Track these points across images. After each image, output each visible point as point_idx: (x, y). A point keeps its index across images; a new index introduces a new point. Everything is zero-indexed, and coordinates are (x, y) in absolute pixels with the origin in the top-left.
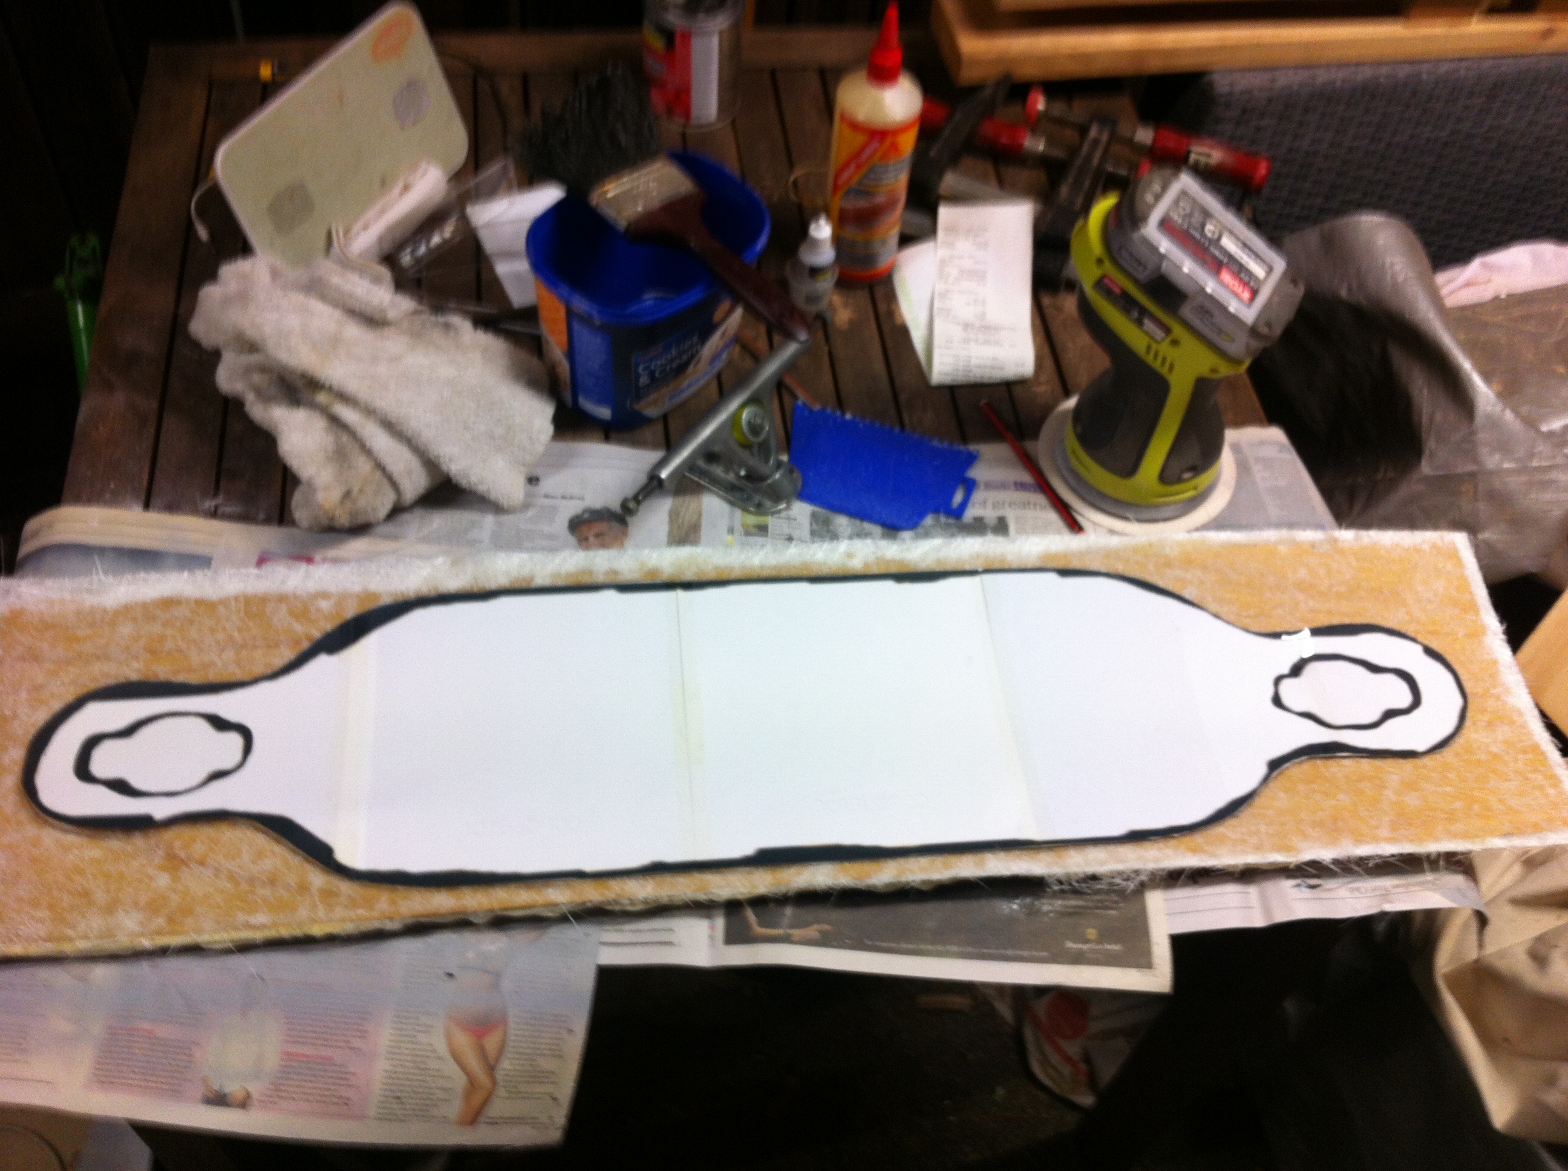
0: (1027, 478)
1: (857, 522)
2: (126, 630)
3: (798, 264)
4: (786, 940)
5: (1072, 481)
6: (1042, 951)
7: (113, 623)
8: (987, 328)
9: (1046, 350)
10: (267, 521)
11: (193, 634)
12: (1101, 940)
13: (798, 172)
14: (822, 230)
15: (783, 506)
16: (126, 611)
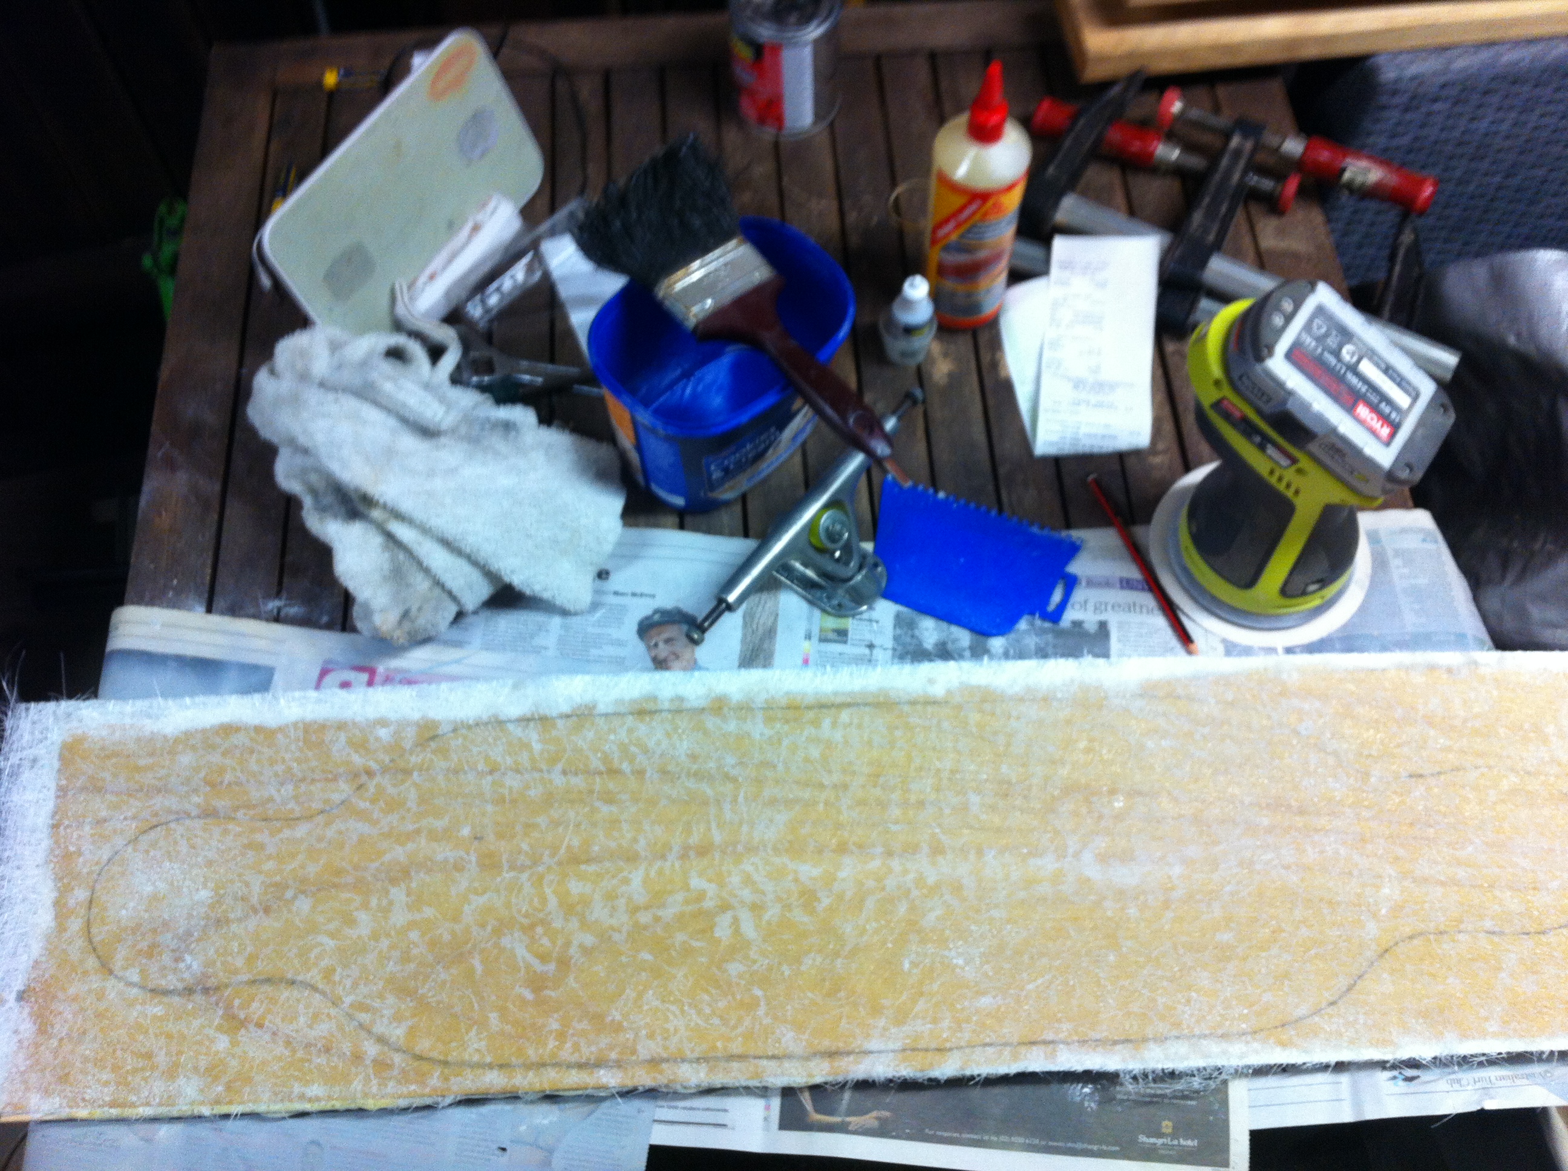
0: (1134, 573)
1: (944, 625)
2: (186, 759)
3: (891, 323)
4: (841, 1128)
5: (1184, 580)
6: (1114, 1145)
7: (172, 752)
8: (1100, 387)
9: (1167, 411)
10: (329, 627)
11: (254, 766)
12: (1174, 1135)
13: (899, 190)
14: (917, 289)
15: (865, 607)
16: (186, 740)
